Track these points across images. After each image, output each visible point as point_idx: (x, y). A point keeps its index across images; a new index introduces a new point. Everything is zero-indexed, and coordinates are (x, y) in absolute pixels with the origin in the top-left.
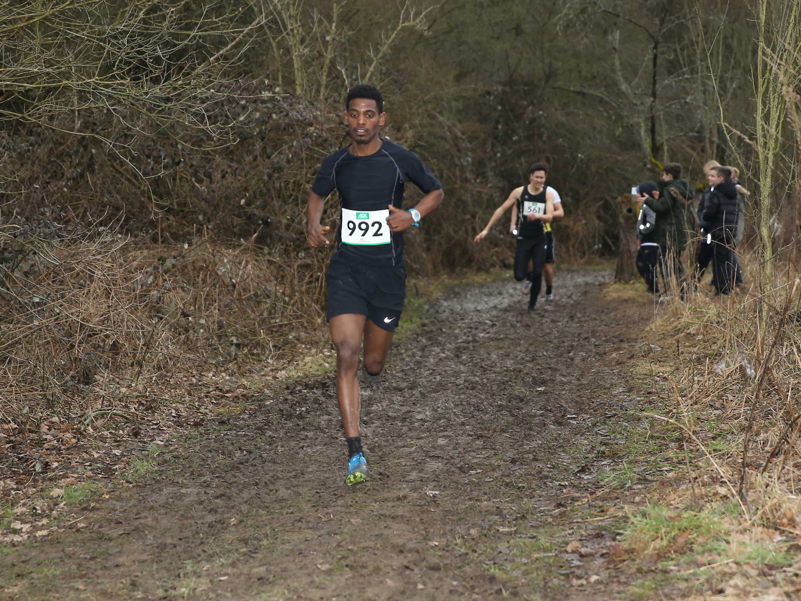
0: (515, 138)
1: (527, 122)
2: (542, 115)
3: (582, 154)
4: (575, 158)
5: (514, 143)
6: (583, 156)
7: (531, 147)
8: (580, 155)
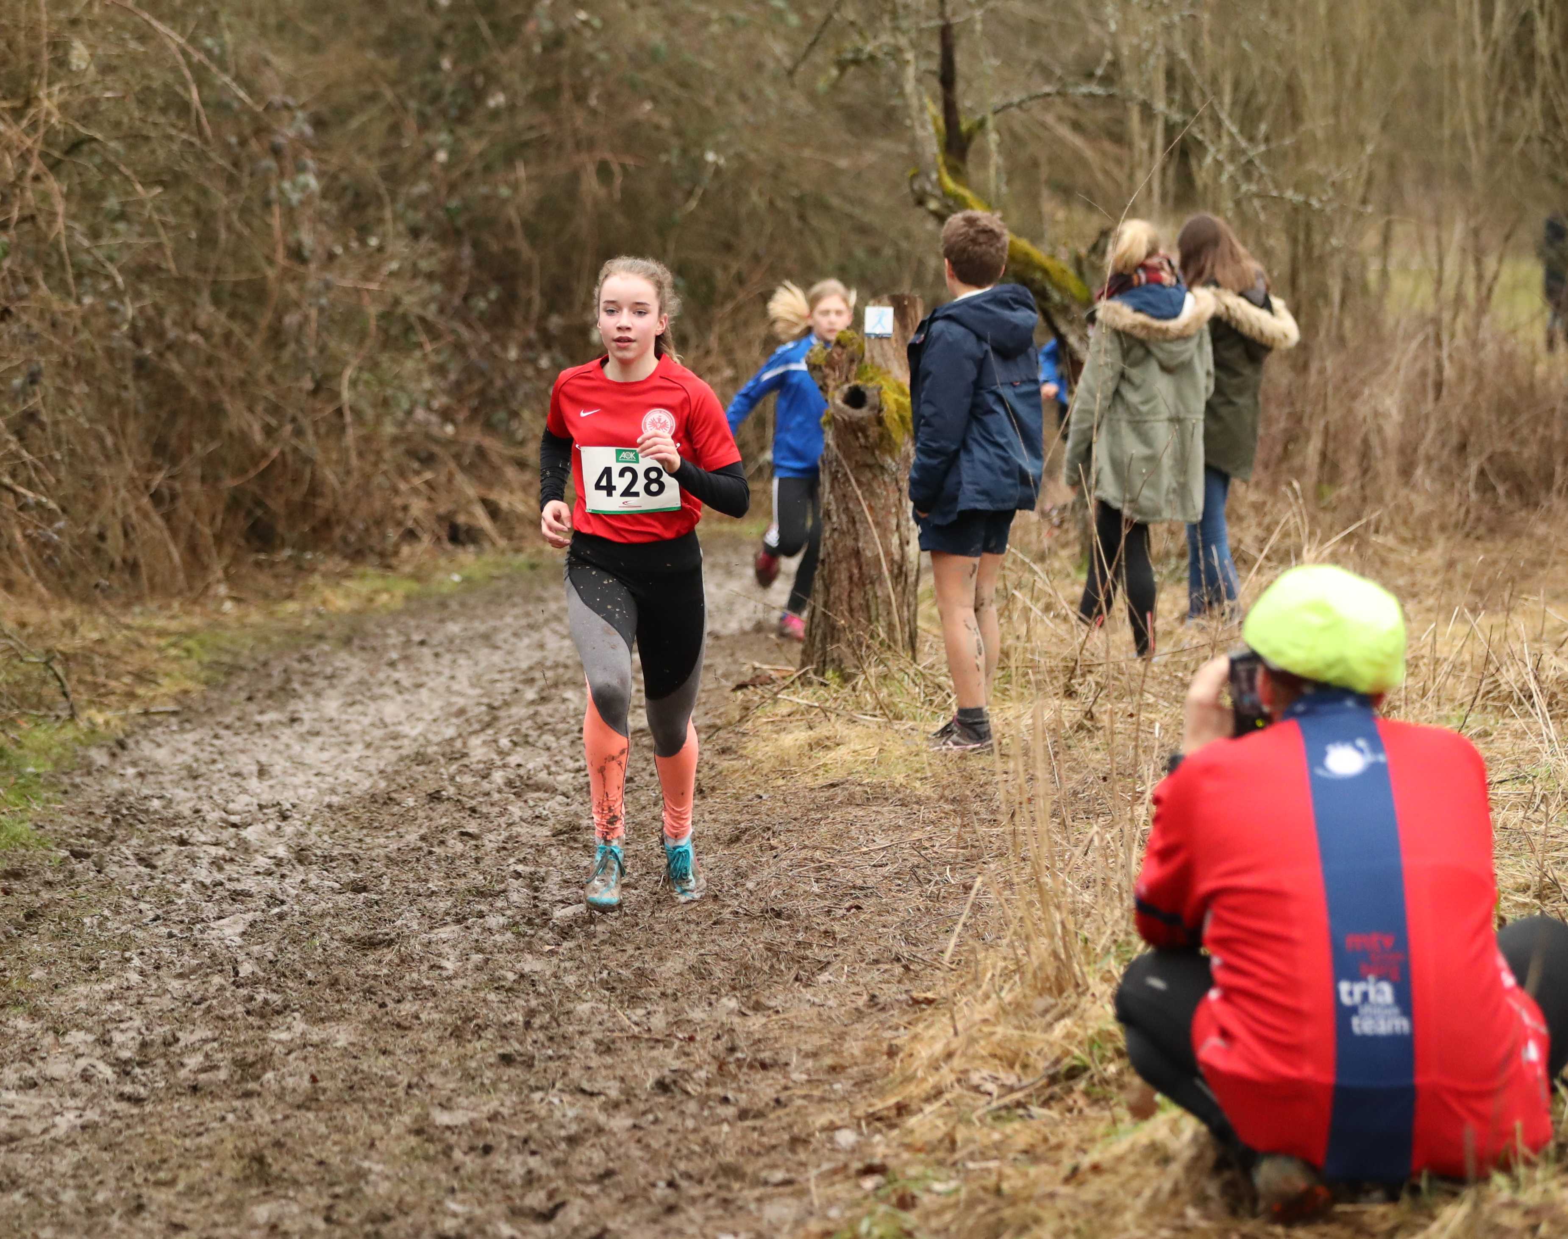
0: (497, 100)
1: (537, 49)
2: (585, 23)
3: (718, 149)
4: (698, 164)
5: (495, 115)
6: (722, 162)
7: (548, 130)
8: (710, 157)
